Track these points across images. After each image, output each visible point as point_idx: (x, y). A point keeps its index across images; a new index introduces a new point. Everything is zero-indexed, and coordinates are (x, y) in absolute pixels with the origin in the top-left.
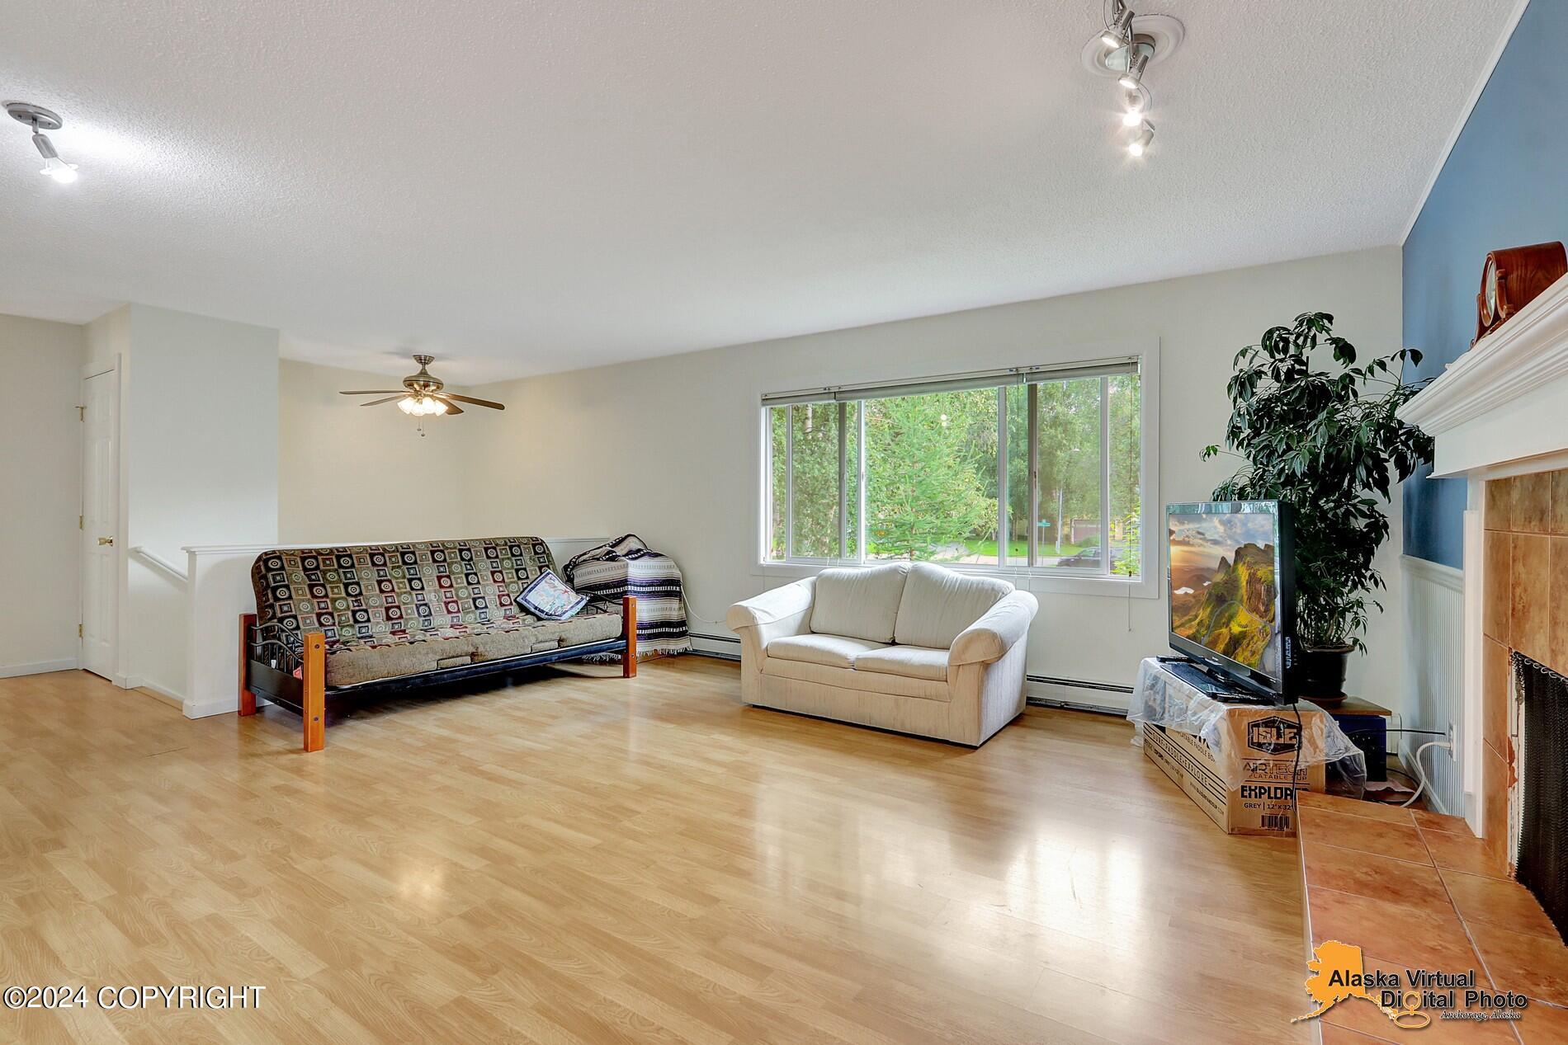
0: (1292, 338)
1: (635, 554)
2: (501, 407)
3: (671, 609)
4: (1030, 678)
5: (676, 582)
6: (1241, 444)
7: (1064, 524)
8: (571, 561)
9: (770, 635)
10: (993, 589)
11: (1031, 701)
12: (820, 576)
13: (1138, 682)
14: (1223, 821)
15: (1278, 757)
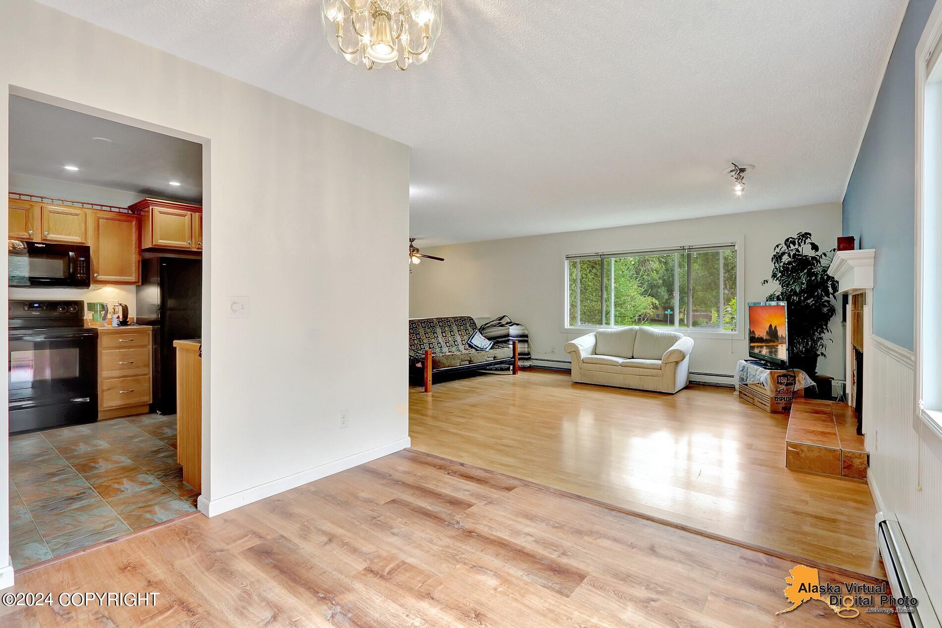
0: (796, 240)
1: (511, 323)
2: (442, 260)
3: (524, 348)
4: (691, 373)
5: (527, 336)
6: (777, 279)
7: (680, 312)
8: (481, 327)
9: (584, 354)
10: (675, 336)
11: (690, 382)
12: (598, 332)
13: (736, 373)
14: (768, 409)
15: (787, 387)
